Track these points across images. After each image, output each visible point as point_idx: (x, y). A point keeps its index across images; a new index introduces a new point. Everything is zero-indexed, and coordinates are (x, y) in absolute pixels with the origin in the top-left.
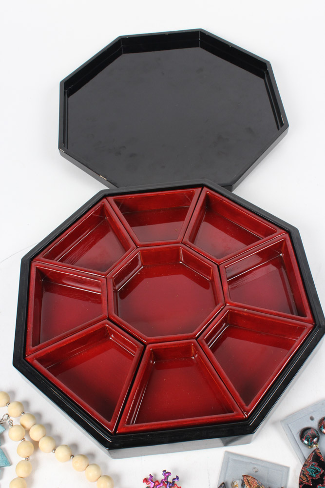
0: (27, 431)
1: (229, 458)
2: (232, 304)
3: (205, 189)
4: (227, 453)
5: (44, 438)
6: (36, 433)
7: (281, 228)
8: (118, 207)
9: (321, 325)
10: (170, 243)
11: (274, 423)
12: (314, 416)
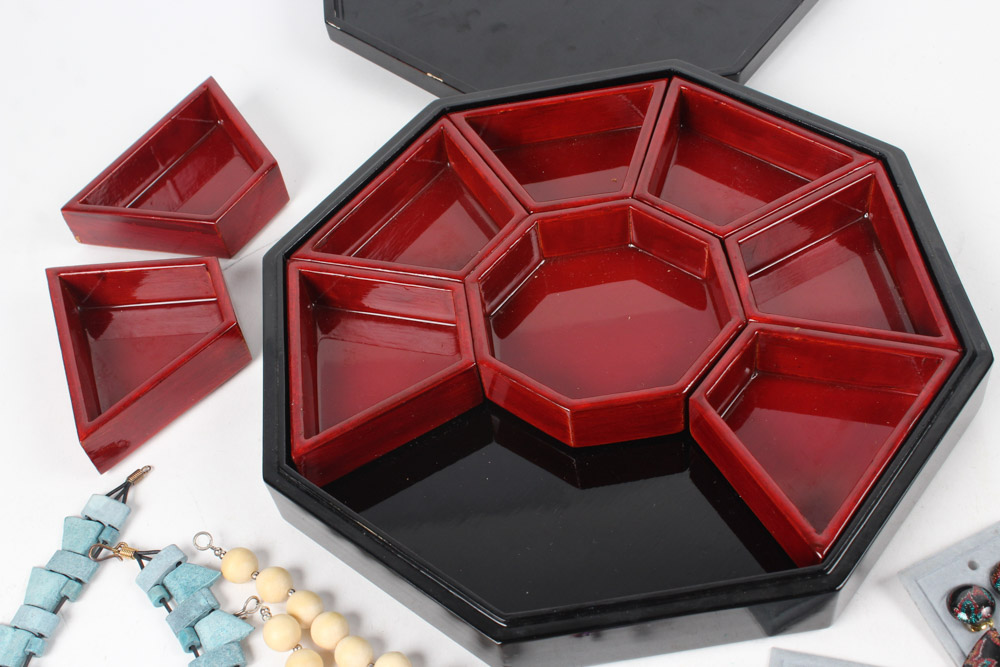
0: (306, 631)
1: (782, 662)
2: (761, 320)
3: (676, 81)
4: (776, 651)
5: (347, 639)
6: (326, 631)
7: (862, 150)
8: (478, 133)
9: (978, 350)
10: (606, 200)
11: (883, 583)
12: (977, 561)
